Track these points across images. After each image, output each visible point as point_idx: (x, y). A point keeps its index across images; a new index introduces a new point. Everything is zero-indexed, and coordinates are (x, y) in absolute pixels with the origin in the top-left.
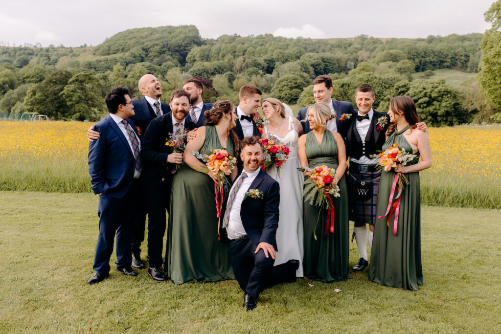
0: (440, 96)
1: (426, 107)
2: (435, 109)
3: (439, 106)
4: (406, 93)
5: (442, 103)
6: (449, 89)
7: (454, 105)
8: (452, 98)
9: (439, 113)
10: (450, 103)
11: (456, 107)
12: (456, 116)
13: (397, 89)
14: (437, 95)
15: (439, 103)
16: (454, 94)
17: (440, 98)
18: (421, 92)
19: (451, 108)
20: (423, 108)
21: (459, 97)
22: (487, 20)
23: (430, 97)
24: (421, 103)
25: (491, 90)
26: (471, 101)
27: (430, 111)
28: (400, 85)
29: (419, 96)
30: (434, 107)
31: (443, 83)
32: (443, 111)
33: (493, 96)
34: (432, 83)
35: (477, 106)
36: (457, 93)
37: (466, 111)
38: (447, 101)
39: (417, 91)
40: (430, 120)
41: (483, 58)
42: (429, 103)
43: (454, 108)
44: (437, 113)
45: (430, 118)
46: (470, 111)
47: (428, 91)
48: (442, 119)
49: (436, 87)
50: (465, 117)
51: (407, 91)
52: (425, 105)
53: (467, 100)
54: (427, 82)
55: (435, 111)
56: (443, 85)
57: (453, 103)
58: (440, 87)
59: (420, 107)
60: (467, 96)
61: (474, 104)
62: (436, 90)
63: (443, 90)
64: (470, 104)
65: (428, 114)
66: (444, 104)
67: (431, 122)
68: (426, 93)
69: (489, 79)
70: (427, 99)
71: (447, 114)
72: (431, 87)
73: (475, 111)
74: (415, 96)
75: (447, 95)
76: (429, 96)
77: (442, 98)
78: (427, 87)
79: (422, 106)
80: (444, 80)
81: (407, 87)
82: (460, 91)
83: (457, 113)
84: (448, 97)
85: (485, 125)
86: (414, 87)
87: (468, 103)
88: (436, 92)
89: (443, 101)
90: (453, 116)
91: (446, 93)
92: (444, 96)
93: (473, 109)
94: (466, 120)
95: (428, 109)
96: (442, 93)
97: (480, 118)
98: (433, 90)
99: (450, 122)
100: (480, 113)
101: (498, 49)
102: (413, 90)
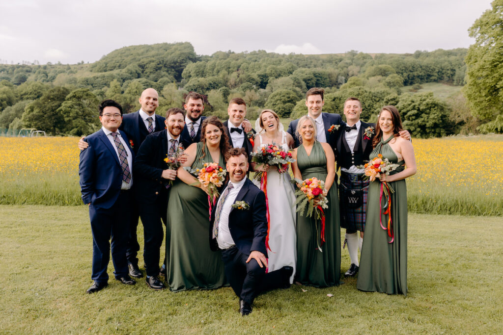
0: (428, 109)
1: (415, 119)
2: (424, 121)
3: (428, 118)
5: (430, 115)
6: (437, 102)
7: (441, 117)
8: (439, 110)
9: (428, 125)
10: (438, 116)
11: (444, 119)
12: (444, 128)
13: (387, 102)
14: (424, 108)
15: (427, 115)
16: (442, 107)
17: (428, 111)
18: (409, 105)
19: (438, 120)
20: (412, 121)
22: (471, 35)
23: (419, 110)
24: (410, 116)
25: (476, 102)
26: (458, 114)
27: (418, 123)
28: (389, 99)
29: (408, 109)
30: (423, 119)
31: (431, 96)
32: (431, 123)
33: (478, 108)
34: (420, 96)
35: (463, 118)
36: (445, 105)
37: (454, 123)
38: (434, 114)
39: (406, 104)
40: (419, 132)
41: (468, 72)
42: (417, 116)
43: (441, 119)
44: (426, 125)
45: (419, 129)
46: (457, 122)
47: (417, 104)
48: (430, 130)
49: (424, 100)
50: (452, 128)
52: (414, 117)
53: (454, 113)
54: (415, 95)
55: (424, 123)
56: (430, 98)
57: (440, 115)
58: (428, 100)
59: (409, 119)
60: (454, 109)
61: (461, 116)
62: (424, 103)
63: (430, 103)
64: (457, 116)
65: (417, 126)
66: (432, 116)
67: (420, 134)
68: (414, 106)
69: (474, 92)
70: (415, 112)
71: (435, 126)
72: (419, 100)
73: (462, 123)
74: (404, 108)
75: (434, 107)
76: (417, 109)
77: (430, 110)
78: (415, 100)
79: (411, 119)
80: (432, 93)
81: (396, 100)
82: (447, 103)
83: (445, 125)
84: (435, 110)
85: (472, 136)
86: (403, 100)
87: (455, 115)
88: (425, 105)
89: (431, 113)
90: (441, 128)
91: (434, 106)
92: (432, 109)
93: (460, 121)
94: (453, 131)
95: (417, 121)
96: (430, 106)
97: (467, 129)
98: (421, 103)
99: (438, 133)
100: (467, 125)
101: (482, 63)
102: (402, 103)
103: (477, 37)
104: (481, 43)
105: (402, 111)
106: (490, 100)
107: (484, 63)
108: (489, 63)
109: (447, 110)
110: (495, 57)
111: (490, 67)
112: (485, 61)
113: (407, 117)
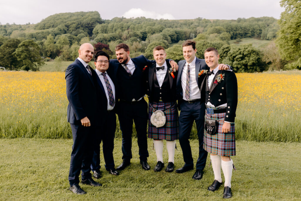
0: (249, 54)
1: (241, 61)
2: (246, 62)
3: (249, 60)
4: (229, 52)
5: (250, 58)
6: (254, 49)
7: (257, 59)
8: (256, 55)
9: (249, 64)
10: (255, 58)
11: (259, 60)
12: (258, 66)
13: (223, 50)
14: (247, 53)
15: (249, 58)
16: (257, 53)
17: (249, 55)
18: (237, 51)
19: (255, 61)
20: (239, 61)
21: (260, 54)
22: (282, 6)
23: (243, 54)
24: (238, 58)
25: (285, 49)
26: (268, 57)
27: (243, 63)
28: (225, 48)
29: (237, 54)
30: (245, 60)
31: (251, 46)
32: (251, 63)
33: (287, 53)
34: (244, 46)
35: (271, 60)
36: (260, 52)
37: (265, 62)
38: (253, 57)
39: (235, 51)
40: (244, 68)
41: (281, 30)
42: (242, 58)
43: (257, 61)
44: (247, 64)
45: (243, 67)
46: (267, 63)
47: (242, 51)
48: (250, 67)
49: (247, 48)
50: (264, 66)
51: (229, 51)
52: (240, 59)
53: (265, 56)
54: (241, 45)
55: (246, 63)
56: (251, 47)
57: (257, 58)
58: (249, 49)
59: (237, 60)
60: (265, 54)
61: (270, 59)
62: (247, 50)
63: (251, 50)
64: (267, 59)
65: (242, 65)
66: (251, 59)
67: (244, 70)
68: (241, 52)
69: (284, 43)
70: (241, 56)
71: (253, 64)
72: (243, 48)
73: (270, 63)
74: (234, 54)
75: (253, 53)
76: (242, 54)
77: (250, 55)
78: (241, 48)
79: (238, 60)
80: (252, 44)
81: (229, 48)
82: (261, 50)
83: (259, 64)
84: (254, 54)
86: (234, 48)
87: (266, 58)
88: (247, 51)
89: (251, 57)
90: (257, 66)
91: (253, 52)
92: (251, 54)
93: (269, 62)
94: (265, 68)
95: (242, 62)
96: (250, 52)
97: (273, 67)
98: (245, 50)
99: (255, 69)
100: (273, 64)
101: (290, 24)
102: (233, 50)
103: (286, 7)
104: (289, 11)
105: (233, 55)
106: (294, 48)
107: (291, 24)
108: (295, 24)
109: (261, 55)
110: (299, 20)
111: (296, 26)
112: (292, 23)
113: (236, 59)
